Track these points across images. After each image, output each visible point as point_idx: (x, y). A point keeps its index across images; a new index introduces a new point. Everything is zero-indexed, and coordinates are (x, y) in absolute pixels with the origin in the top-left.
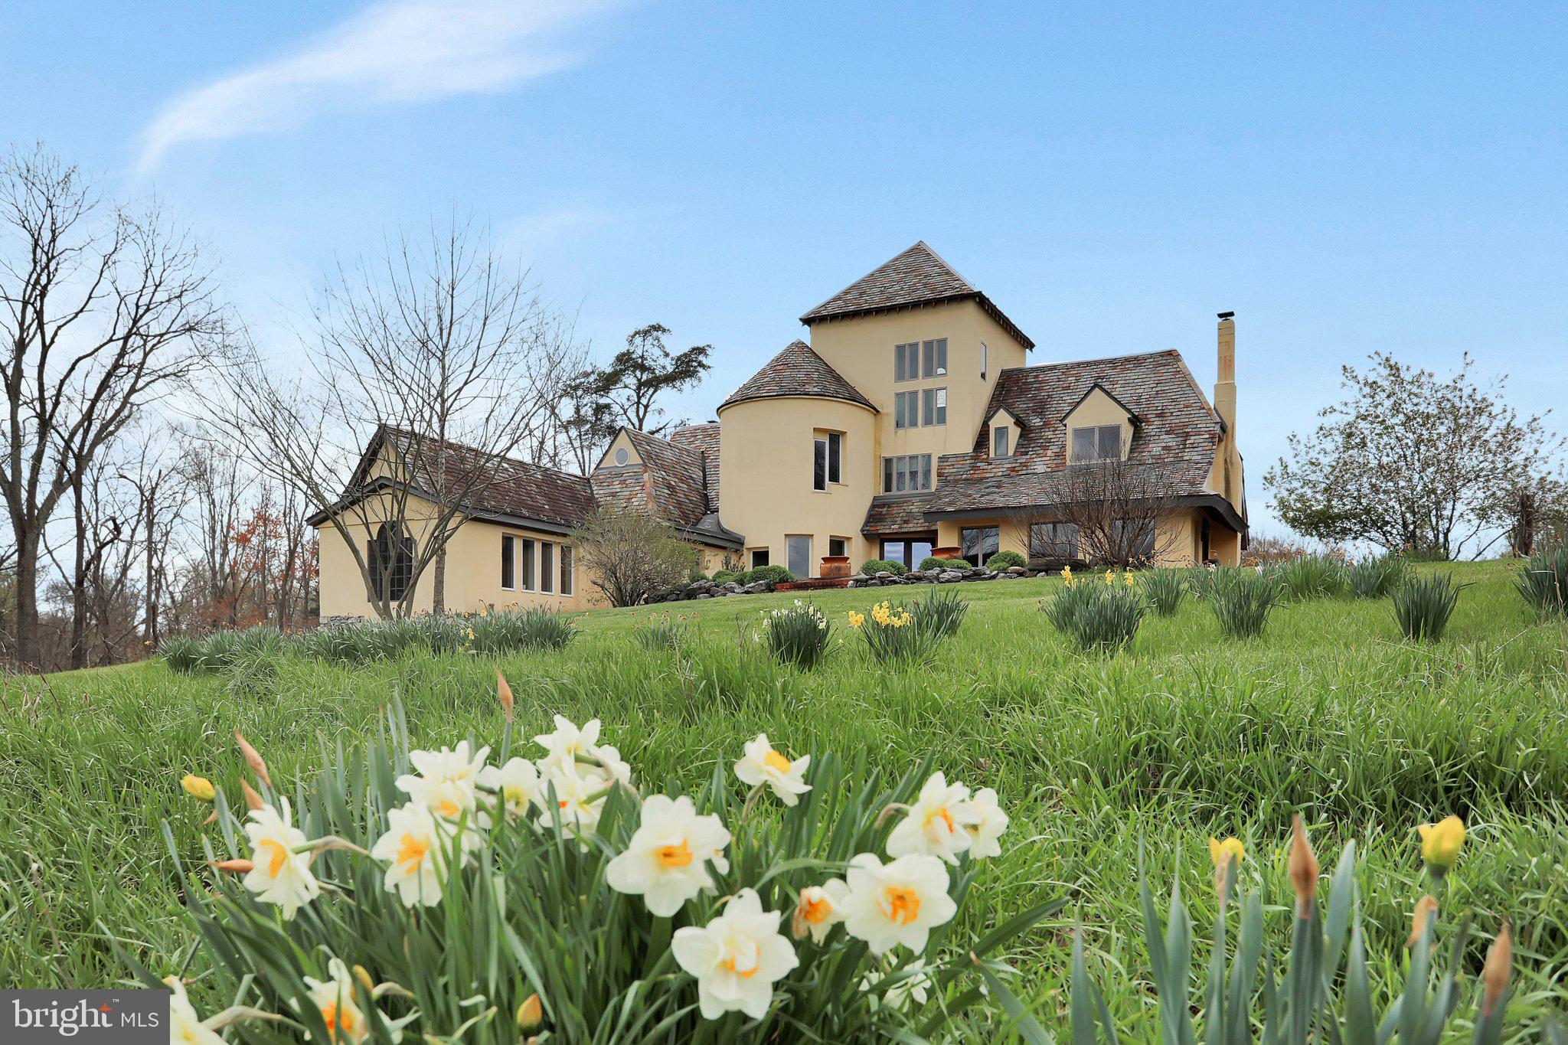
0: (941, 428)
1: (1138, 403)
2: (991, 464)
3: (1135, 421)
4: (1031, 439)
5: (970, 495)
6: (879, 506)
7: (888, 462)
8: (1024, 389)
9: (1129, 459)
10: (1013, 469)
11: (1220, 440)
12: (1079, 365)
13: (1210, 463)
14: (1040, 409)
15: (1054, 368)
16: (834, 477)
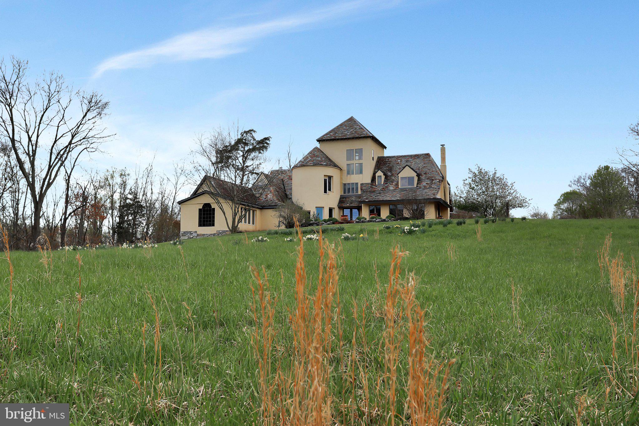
0: (361, 175)
1: (419, 170)
2: (376, 186)
3: (418, 175)
4: (388, 179)
5: (372, 196)
6: (342, 198)
7: (345, 185)
8: (385, 163)
9: (417, 186)
10: (383, 188)
11: (442, 181)
12: (401, 156)
13: (439, 189)
14: (390, 170)
15: (394, 157)
16: (330, 190)
